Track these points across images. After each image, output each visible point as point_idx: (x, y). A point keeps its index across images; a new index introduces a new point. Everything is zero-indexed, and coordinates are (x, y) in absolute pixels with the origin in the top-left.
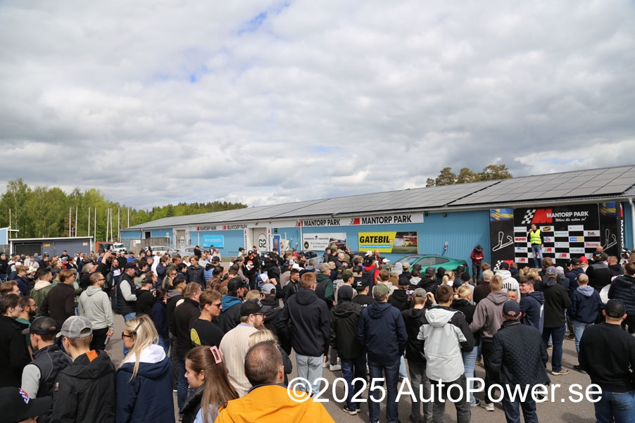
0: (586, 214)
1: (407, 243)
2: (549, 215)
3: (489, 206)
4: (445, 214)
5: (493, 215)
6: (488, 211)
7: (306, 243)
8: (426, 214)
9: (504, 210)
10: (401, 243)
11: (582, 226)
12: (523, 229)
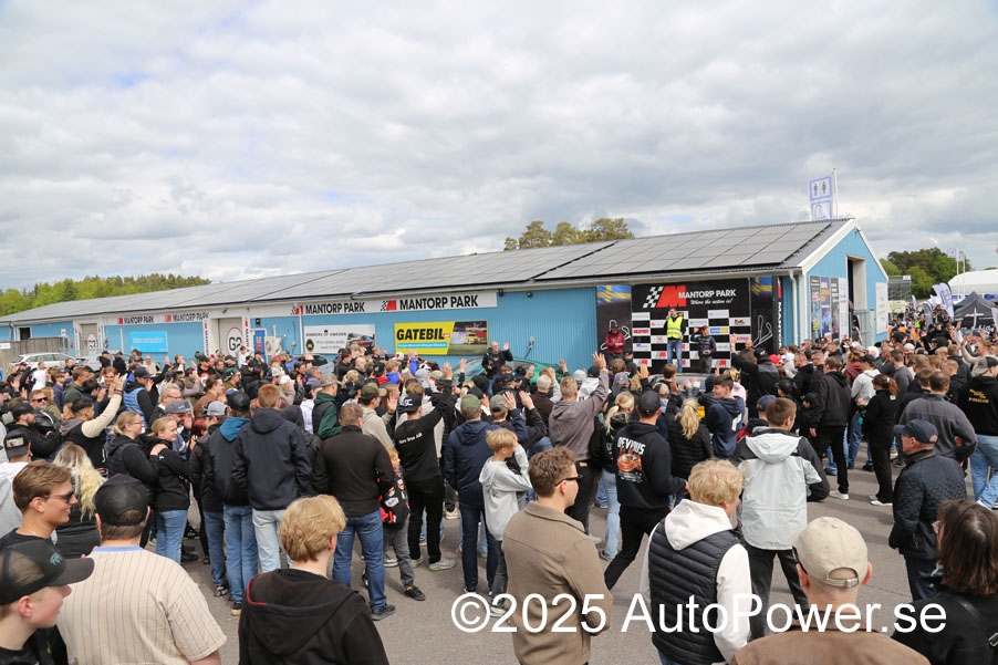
0: (732, 293)
1: (472, 339)
2: (683, 295)
3: (596, 280)
4: (530, 294)
5: (601, 295)
6: (594, 288)
7: (310, 342)
8: (501, 294)
9: (617, 287)
10: (462, 339)
11: (727, 311)
12: (645, 316)
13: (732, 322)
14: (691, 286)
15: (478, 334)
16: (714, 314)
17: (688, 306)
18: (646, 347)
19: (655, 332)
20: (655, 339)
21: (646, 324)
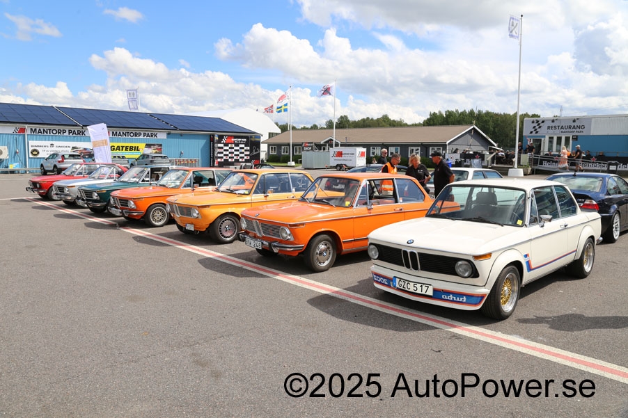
0: (245, 140)
1: (154, 151)
2: (233, 140)
4: (182, 135)
8: (169, 134)
10: (150, 151)
11: (244, 145)
12: (222, 145)
13: (245, 148)
14: (235, 137)
15: (157, 149)
16: (241, 146)
17: (234, 143)
18: (222, 155)
19: (225, 150)
20: (225, 153)
21: (222, 148)
